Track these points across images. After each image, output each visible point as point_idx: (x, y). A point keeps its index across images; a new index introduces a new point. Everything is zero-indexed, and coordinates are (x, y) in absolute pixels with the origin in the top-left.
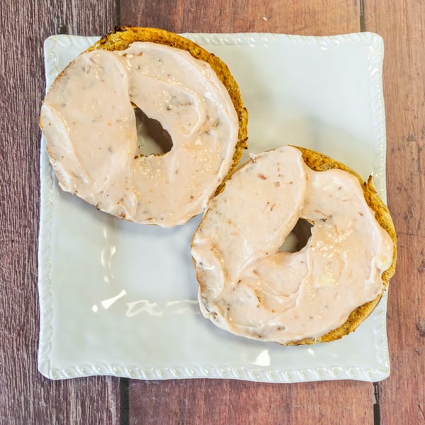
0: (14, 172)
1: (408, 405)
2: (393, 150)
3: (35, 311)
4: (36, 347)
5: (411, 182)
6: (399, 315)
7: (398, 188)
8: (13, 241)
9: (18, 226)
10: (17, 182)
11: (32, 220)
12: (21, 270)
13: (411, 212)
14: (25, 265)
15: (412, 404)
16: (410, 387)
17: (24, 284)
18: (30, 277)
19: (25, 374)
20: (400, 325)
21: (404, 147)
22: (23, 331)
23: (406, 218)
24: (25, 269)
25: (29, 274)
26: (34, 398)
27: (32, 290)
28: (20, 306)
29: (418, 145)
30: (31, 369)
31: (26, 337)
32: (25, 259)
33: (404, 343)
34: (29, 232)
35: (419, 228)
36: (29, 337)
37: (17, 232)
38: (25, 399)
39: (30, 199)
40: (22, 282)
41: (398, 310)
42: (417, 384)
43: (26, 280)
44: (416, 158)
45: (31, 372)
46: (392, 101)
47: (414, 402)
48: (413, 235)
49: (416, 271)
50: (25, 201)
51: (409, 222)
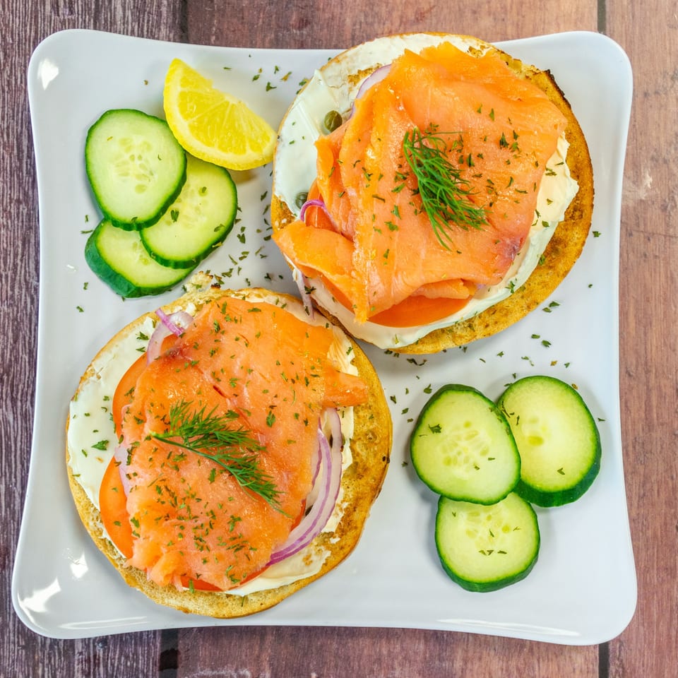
1: (658, 525)
2: (646, 94)
3: (30, 343)
4: (29, 403)
6: (647, 372)
7: (652, 158)
9: (6, 200)
10: (8, 127)
11: (30, 193)
12: (10, 273)
13: (673, 199)
14: (15, 265)
15: (666, 524)
16: (663, 496)
17: (12, 297)
18: (24, 287)
19: (8, 448)
20: (649, 390)
21: (665, 89)
22: (8, 375)
23: (664, 208)
24: (15, 273)
25: (23, 281)
27: (26, 307)
28: (5, 334)
30: (19, 438)
31: (12, 385)
32: (16, 255)
33: (655, 421)
34: (25, 211)
36: (18, 385)
37: (5, 211)
38: (7, 488)
40: (10, 293)
41: (646, 363)
42: (674, 490)
43: (16, 291)
45: (19, 444)
46: (648, 13)
47: (668, 520)
50: (20, 160)
51: (670, 215)
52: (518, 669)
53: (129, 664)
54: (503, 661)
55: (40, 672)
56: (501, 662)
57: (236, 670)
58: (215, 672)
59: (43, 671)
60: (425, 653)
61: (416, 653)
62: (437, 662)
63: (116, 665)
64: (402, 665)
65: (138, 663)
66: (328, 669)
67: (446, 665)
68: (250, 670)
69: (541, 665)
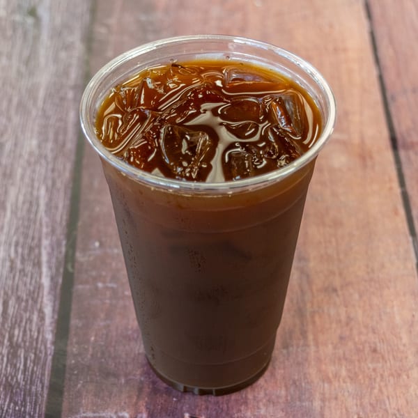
52: (371, 404)
53: (17, 408)
54: (357, 400)
56: (355, 401)
57: (116, 413)
58: (96, 415)
60: (287, 396)
61: (278, 397)
62: (298, 403)
63: (5, 409)
64: (266, 406)
65: (25, 407)
66: (200, 410)
67: (306, 404)
68: (128, 412)
69: (391, 400)
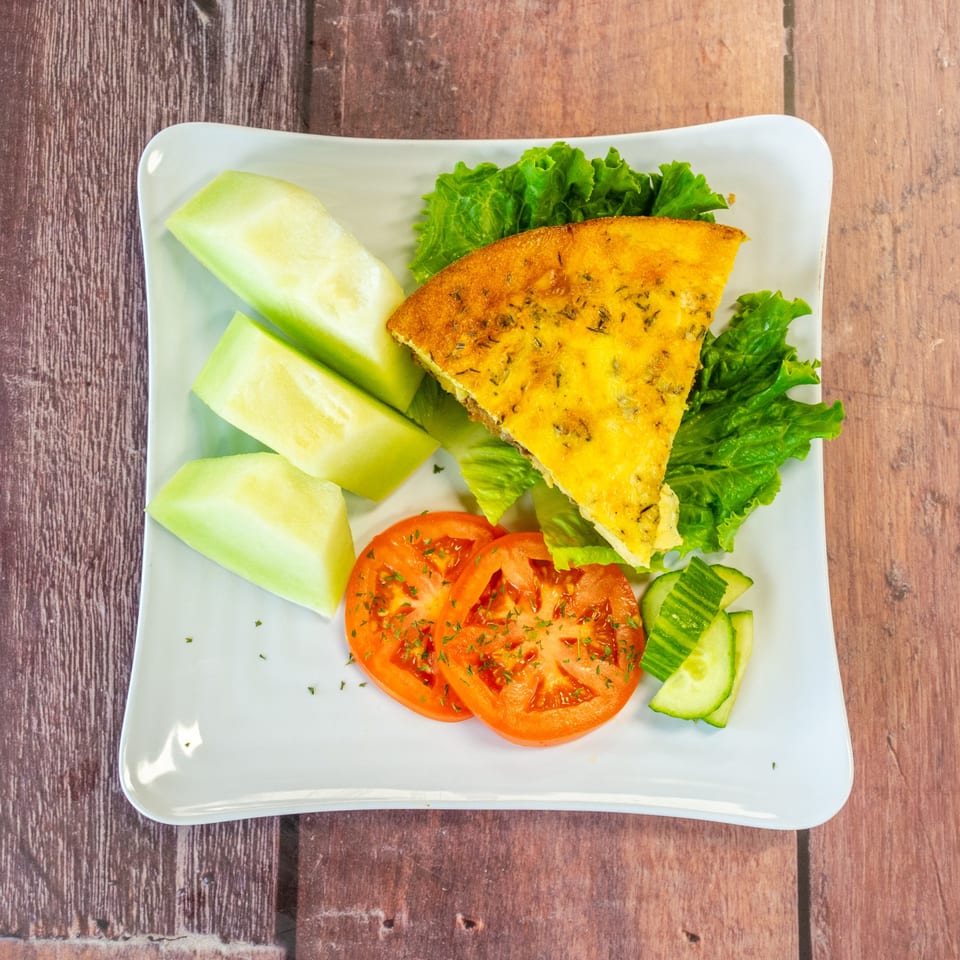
0: (97, 252)
1: (866, 736)
2: (843, 231)
3: (125, 522)
4: (123, 592)
5: (879, 294)
6: (851, 555)
7: (852, 304)
8: (88, 384)
9: (99, 355)
10: (102, 271)
11: (127, 346)
12: (103, 440)
13: (877, 352)
14: (109, 431)
15: (875, 735)
16: (871, 701)
17: (105, 467)
18: (119, 456)
19: (99, 644)
20: (852, 576)
21: (865, 225)
22: (100, 559)
23: (867, 363)
24: (109, 439)
25: (118, 450)
26: (116, 693)
27: (121, 480)
28: (96, 511)
29: (893, 223)
30: (112, 634)
31: (104, 571)
32: (110, 419)
33: (861, 613)
34: (121, 367)
35: (893, 383)
36: (111, 571)
37: (97, 367)
38: (97, 692)
39: (126, 305)
40: (103, 463)
41: (849, 545)
42: (885, 694)
43: (110, 460)
44: (889, 246)
45: (111, 640)
46: (843, 137)
47: (878, 730)
48: (881, 397)
49: (887, 468)
50: (116, 308)
51: (873, 371)
52: (702, 909)
53: (239, 903)
54: (684, 899)
55: (134, 912)
56: (682, 901)
57: (367, 910)
58: (342, 913)
59: (138, 911)
60: (592, 889)
61: (581, 890)
62: (606, 901)
63: (224, 904)
64: (564, 905)
65: (250, 902)
66: (477, 909)
67: (617, 904)
68: (383, 909)
69: (729, 903)
